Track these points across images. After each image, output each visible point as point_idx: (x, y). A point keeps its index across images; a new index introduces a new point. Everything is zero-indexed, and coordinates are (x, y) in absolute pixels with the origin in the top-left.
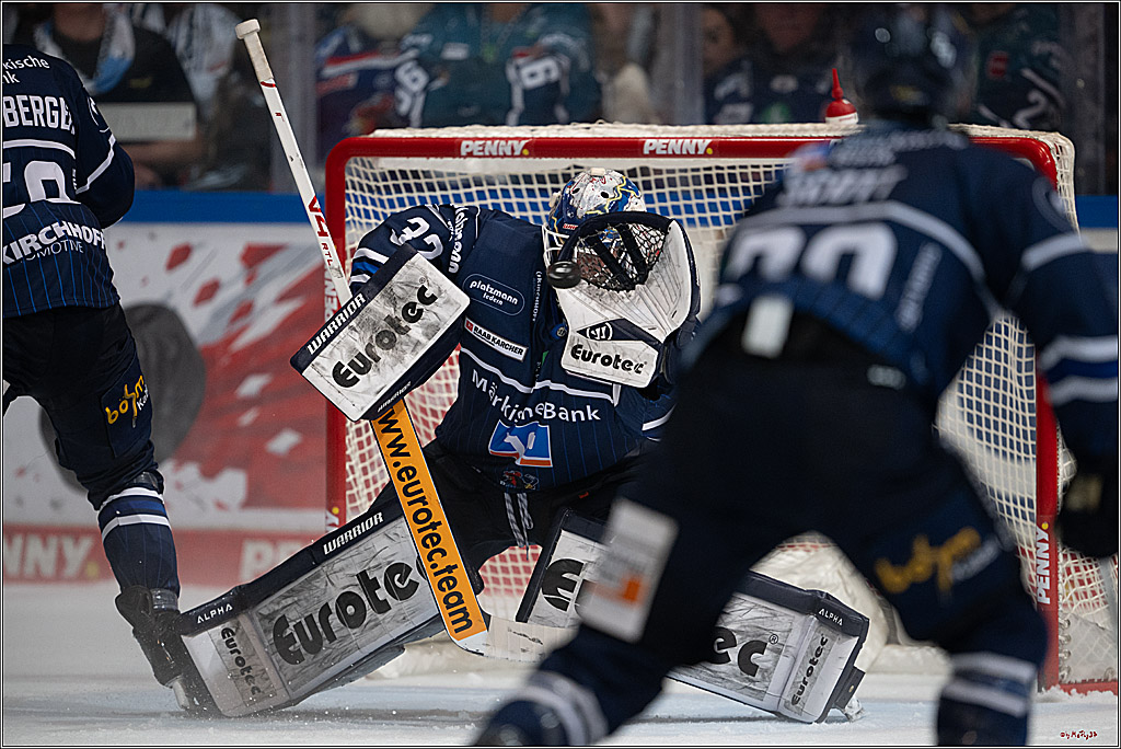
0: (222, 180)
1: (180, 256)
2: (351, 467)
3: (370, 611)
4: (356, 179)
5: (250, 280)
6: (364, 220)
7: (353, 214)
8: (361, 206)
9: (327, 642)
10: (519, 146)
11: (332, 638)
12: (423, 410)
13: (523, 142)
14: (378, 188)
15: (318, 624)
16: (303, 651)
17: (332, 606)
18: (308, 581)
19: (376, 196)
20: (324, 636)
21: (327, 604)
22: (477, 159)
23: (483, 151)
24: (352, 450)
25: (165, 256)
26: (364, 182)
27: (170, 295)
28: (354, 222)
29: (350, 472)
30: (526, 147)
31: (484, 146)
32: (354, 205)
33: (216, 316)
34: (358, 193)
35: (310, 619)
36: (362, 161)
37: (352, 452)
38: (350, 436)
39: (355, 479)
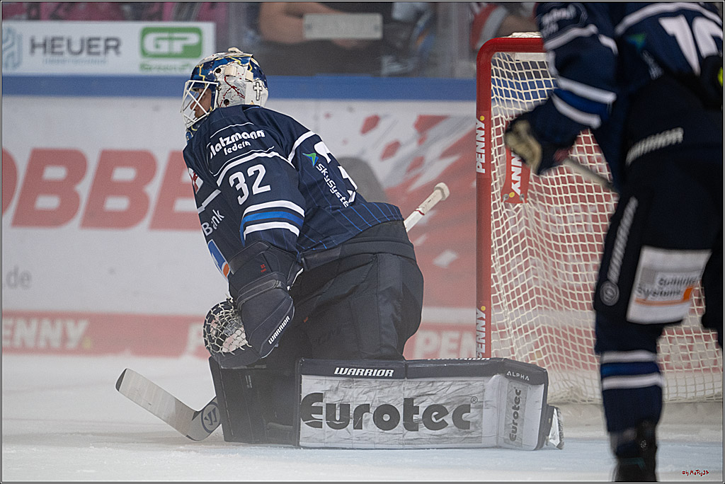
0: (401, 69)
1: (371, 123)
2: (495, 277)
4: (499, 68)
5: (421, 141)
6: (505, 98)
7: (497, 93)
8: (503, 88)
12: (548, 236)
14: (515, 74)
19: (514, 81)
24: (496, 265)
25: (360, 123)
26: (505, 70)
27: (363, 152)
28: (498, 99)
29: (494, 281)
32: (497, 87)
33: (397, 166)
34: (501, 78)
36: (504, 55)
37: (495, 266)
38: (495, 254)
39: (498, 286)
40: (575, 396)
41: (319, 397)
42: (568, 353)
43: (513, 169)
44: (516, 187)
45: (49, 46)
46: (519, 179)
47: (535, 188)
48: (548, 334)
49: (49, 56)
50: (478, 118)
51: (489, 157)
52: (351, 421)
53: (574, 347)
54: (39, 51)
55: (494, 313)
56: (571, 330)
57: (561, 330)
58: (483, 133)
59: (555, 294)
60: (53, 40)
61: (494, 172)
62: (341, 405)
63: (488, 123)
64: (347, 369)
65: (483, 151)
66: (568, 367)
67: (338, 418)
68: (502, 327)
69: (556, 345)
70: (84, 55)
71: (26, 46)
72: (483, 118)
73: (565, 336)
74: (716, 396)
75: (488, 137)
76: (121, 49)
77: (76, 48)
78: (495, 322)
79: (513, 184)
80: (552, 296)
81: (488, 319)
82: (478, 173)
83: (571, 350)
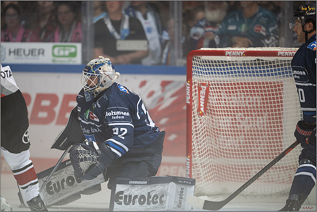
1: (143, 84)
2: (194, 144)
3: (76, 182)
4: (195, 62)
5: (163, 91)
6: (198, 74)
7: (194, 72)
8: (197, 70)
9: (62, 189)
10: (242, 53)
11: (63, 188)
13: (243, 52)
14: (202, 65)
15: (60, 184)
16: (54, 191)
17: (65, 179)
18: (60, 172)
19: (201, 67)
20: (61, 187)
21: (64, 179)
22: (231, 57)
23: (232, 54)
25: (139, 84)
26: (198, 63)
28: (195, 74)
29: (193, 146)
30: (244, 53)
31: (232, 53)
32: (195, 70)
33: (153, 101)
34: (196, 66)
35: (58, 183)
36: (197, 57)
37: (194, 140)
38: (194, 135)
39: (194, 148)
40: (224, 192)
41: (122, 192)
42: (222, 175)
43: (201, 102)
44: (202, 109)
45: (16, 52)
46: (203, 106)
47: (209, 110)
48: (214, 167)
49: (16, 56)
50: (187, 81)
51: (191, 97)
52: (132, 202)
53: (224, 173)
54: (12, 54)
55: (193, 159)
56: (223, 166)
57: (219, 166)
58: (189, 87)
59: (216, 152)
60: (18, 50)
61: (194, 103)
62: (129, 196)
63: (191, 84)
64: (133, 181)
65: (189, 95)
66: (222, 181)
67: (127, 201)
68: (196, 164)
69: (217, 172)
70: (30, 56)
71: (7, 52)
72: (189, 82)
73: (221, 168)
74: (280, 192)
75: (191, 89)
76: (45, 53)
77: (27, 53)
78: (193, 162)
79: (201, 108)
80: (215, 152)
81: (191, 161)
82: (187, 103)
83: (223, 174)
